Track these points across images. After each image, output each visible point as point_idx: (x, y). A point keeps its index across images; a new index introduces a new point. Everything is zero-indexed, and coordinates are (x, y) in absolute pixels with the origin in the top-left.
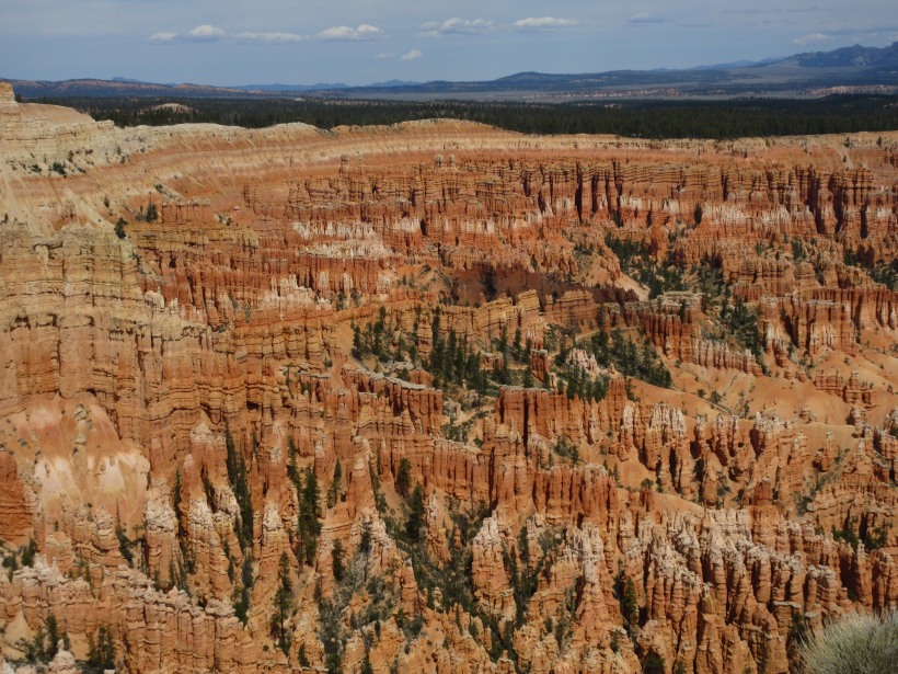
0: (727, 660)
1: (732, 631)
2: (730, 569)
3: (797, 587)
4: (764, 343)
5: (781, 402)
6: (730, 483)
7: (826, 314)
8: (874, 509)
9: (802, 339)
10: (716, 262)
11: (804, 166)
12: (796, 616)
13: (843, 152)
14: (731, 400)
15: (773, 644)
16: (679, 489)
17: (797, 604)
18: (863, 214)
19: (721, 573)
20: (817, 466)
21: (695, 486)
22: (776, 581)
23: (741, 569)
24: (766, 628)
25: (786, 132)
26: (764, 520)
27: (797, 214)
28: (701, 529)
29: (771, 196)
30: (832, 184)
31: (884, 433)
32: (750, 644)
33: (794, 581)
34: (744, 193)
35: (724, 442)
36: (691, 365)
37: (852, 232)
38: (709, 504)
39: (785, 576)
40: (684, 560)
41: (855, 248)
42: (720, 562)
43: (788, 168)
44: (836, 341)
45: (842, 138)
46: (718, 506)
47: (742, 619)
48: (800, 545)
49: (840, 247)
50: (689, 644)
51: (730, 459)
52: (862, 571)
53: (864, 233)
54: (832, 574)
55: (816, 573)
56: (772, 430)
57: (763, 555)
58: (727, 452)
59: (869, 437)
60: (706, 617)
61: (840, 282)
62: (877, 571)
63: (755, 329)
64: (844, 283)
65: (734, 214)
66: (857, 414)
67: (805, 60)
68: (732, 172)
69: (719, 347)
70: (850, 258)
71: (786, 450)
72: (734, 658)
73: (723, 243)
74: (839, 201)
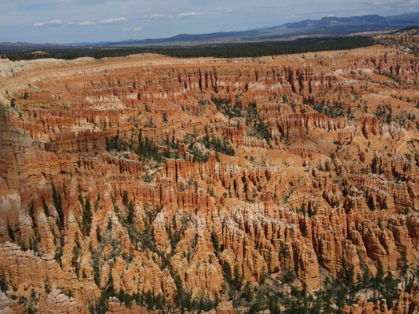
0: (255, 264)
1: (257, 252)
2: (256, 227)
3: (282, 233)
4: (271, 136)
5: (277, 159)
6: (258, 192)
7: (294, 124)
8: (313, 199)
9: (285, 134)
10: (254, 105)
11: (287, 66)
12: (282, 245)
13: (302, 60)
14: (258, 159)
15: (273, 256)
16: (238, 196)
17: (282, 240)
18: (310, 84)
19: (252, 229)
20: (291, 184)
21: (244, 194)
22: (274, 231)
23: (260, 227)
24: (270, 250)
25: (280, 53)
26: (269, 207)
27: (285, 85)
28: (244, 212)
29: (274, 79)
30: (298, 73)
31: (316, 169)
32: (264, 256)
33: (281, 231)
34: (264, 78)
35: (255, 176)
36: (243, 146)
37: (306, 91)
38: (249, 201)
39: (277, 229)
40: (238, 225)
41: (307, 98)
42: (252, 225)
43: (281, 67)
44: (298, 134)
45: (301, 55)
46: (253, 202)
47: (261, 247)
48: (284, 216)
49: (301, 97)
50: (240, 259)
51: (257, 183)
52: (307, 225)
53: (310, 91)
54: (296, 227)
55: (289, 227)
56: (273, 170)
57: (268, 221)
58: (256, 180)
59: (311, 171)
60: (246, 247)
61: (301, 111)
62: (313, 224)
63: (267, 131)
64: (303, 111)
65: (261, 86)
66: (307, 162)
67: (289, 26)
68: (259, 70)
69: (253, 138)
70: (305, 102)
71: (279, 178)
72: (258, 263)
73: (256, 98)
74: (300, 80)
